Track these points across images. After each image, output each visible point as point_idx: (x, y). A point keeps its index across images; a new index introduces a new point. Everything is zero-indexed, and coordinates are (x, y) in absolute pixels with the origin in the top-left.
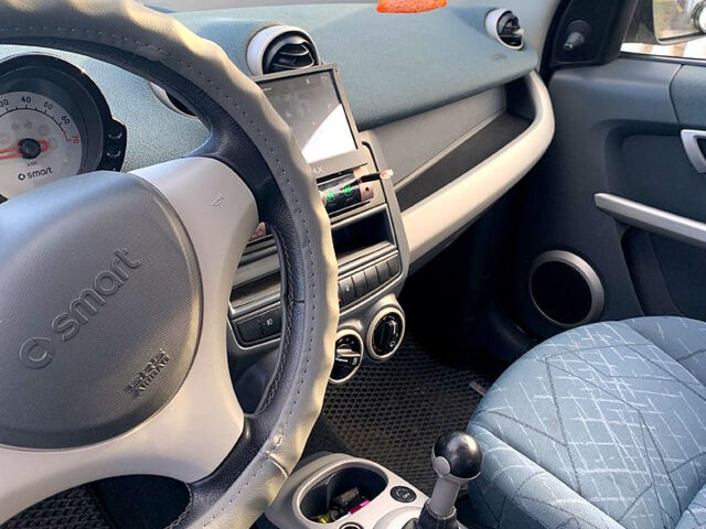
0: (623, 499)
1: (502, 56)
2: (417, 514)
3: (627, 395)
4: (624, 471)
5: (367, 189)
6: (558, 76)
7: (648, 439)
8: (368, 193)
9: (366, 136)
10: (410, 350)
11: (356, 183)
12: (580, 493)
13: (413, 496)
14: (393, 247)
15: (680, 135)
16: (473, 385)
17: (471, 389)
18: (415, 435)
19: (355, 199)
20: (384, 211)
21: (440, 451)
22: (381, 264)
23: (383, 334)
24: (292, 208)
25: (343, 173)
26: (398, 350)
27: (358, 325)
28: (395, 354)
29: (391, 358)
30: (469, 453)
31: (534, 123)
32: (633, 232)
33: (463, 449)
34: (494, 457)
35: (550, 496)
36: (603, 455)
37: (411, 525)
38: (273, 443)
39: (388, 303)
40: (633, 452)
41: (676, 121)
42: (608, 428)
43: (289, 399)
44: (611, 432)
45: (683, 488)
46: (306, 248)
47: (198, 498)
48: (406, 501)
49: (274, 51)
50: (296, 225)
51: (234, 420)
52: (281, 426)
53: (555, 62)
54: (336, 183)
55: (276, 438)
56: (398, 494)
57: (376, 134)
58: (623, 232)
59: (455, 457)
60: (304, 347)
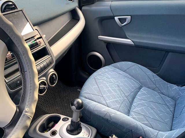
0: (118, 106)
1: (68, 4)
2: (70, 123)
3: (114, 82)
4: (117, 99)
5: (39, 41)
6: (83, 8)
7: (121, 91)
8: (40, 42)
9: (36, 27)
10: (61, 85)
11: (36, 40)
12: (108, 107)
13: (68, 119)
14: (50, 56)
15: (114, 19)
16: (78, 90)
17: (78, 91)
18: (66, 106)
19: (36, 45)
20: (45, 47)
21: (72, 105)
22: (48, 61)
23: (52, 80)
24: (17, 46)
25: (31, 38)
26: (57, 83)
27: (45, 78)
28: (56, 84)
29: (55, 86)
30: (80, 103)
31: (80, 20)
32: (108, 44)
33: (78, 102)
34: (86, 103)
35: (101, 109)
36: (112, 97)
37: (69, 126)
38: (26, 111)
39: (52, 71)
40: (118, 94)
41: (113, 15)
42: (111, 90)
43: (28, 98)
44: (112, 91)
45: (130, 100)
46: (24, 56)
47: (7, 131)
48: (67, 121)
49: (4, 7)
50: (20, 50)
51: (13, 107)
52: (27, 106)
53: (82, 5)
54: (30, 41)
55: (27, 109)
56: (64, 120)
57: (39, 27)
58: (106, 44)
59: (76, 105)
60: (29, 83)
